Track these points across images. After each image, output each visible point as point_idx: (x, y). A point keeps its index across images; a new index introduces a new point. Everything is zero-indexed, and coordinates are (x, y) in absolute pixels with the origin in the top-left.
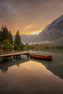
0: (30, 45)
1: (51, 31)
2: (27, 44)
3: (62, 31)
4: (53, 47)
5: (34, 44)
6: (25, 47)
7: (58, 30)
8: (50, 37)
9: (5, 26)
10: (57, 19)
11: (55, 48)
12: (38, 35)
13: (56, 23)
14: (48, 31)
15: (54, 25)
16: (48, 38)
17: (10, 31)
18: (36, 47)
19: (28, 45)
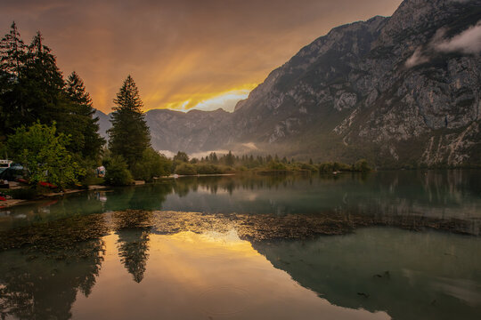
0: (195, 161)
1: (292, 93)
2: (181, 156)
3: (339, 97)
4: (304, 167)
5: (214, 157)
6: (173, 173)
7: (323, 92)
8: (288, 124)
9: (38, 41)
10: (315, 42)
11: (314, 171)
12: (232, 111)
13: (313, 60)
14: (278, 96)
15: (305, 67)
16: (278, 128)
17: (74, 78)
18: (229, 170)
19: (185, 160)
